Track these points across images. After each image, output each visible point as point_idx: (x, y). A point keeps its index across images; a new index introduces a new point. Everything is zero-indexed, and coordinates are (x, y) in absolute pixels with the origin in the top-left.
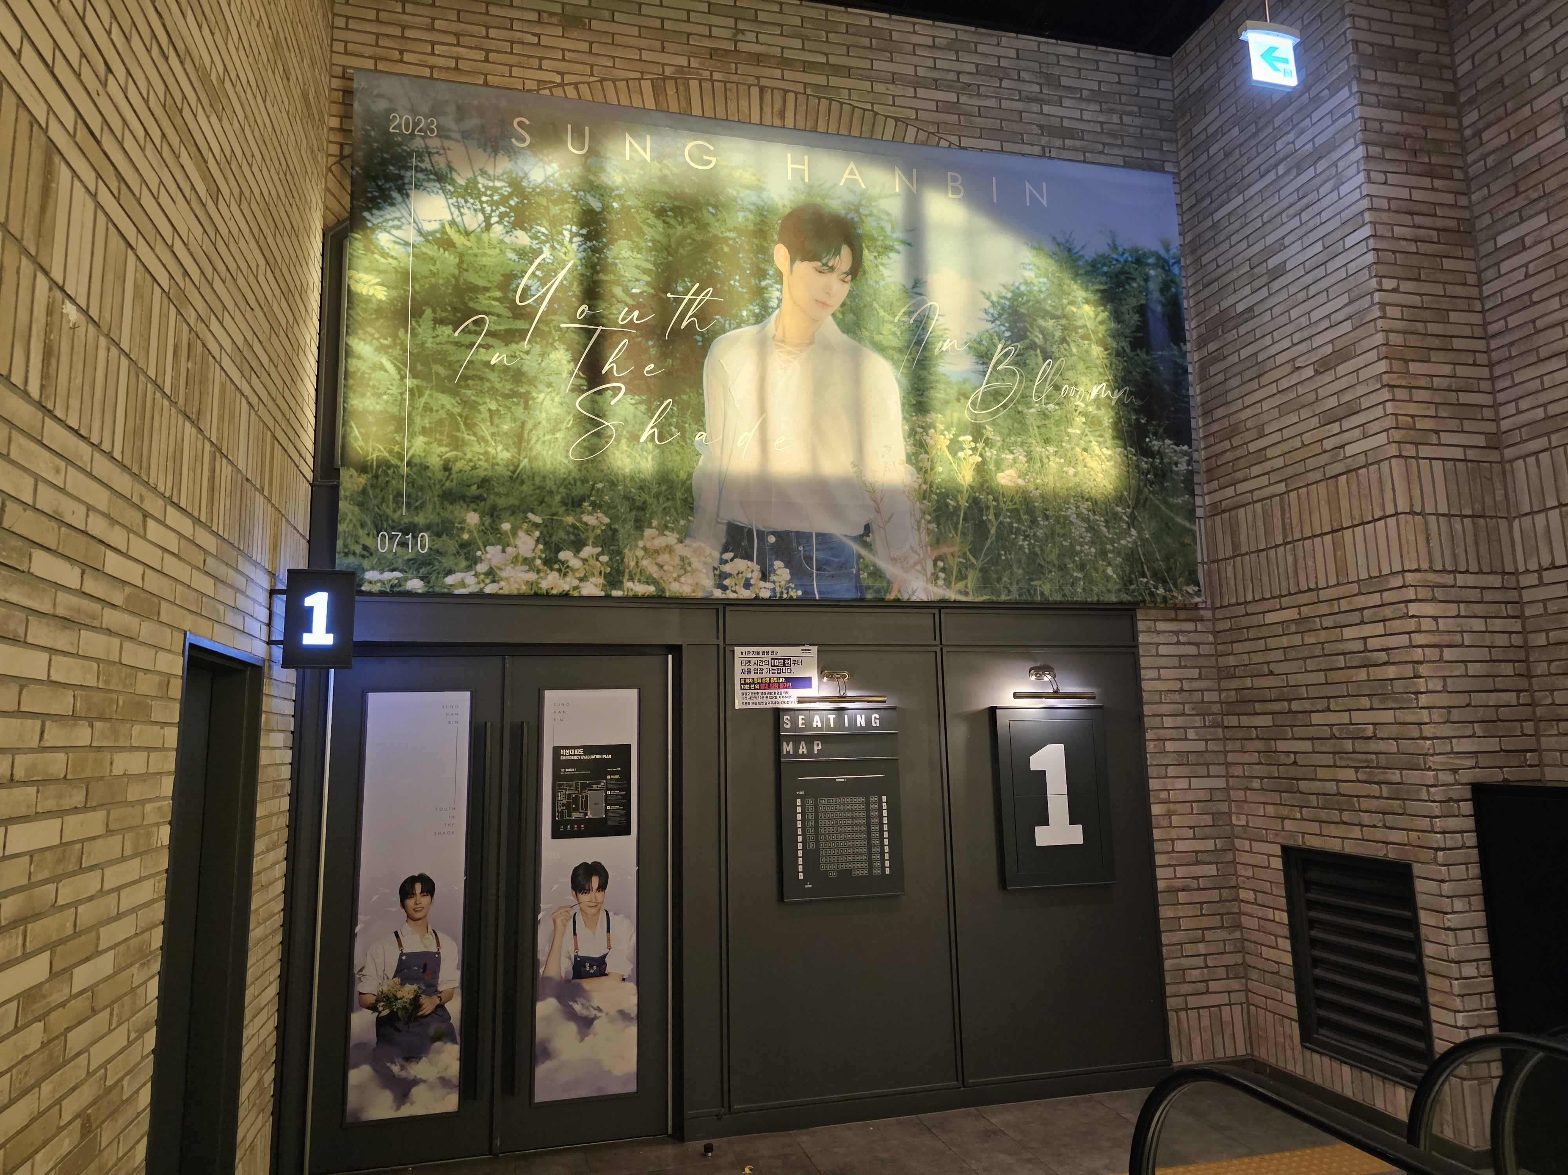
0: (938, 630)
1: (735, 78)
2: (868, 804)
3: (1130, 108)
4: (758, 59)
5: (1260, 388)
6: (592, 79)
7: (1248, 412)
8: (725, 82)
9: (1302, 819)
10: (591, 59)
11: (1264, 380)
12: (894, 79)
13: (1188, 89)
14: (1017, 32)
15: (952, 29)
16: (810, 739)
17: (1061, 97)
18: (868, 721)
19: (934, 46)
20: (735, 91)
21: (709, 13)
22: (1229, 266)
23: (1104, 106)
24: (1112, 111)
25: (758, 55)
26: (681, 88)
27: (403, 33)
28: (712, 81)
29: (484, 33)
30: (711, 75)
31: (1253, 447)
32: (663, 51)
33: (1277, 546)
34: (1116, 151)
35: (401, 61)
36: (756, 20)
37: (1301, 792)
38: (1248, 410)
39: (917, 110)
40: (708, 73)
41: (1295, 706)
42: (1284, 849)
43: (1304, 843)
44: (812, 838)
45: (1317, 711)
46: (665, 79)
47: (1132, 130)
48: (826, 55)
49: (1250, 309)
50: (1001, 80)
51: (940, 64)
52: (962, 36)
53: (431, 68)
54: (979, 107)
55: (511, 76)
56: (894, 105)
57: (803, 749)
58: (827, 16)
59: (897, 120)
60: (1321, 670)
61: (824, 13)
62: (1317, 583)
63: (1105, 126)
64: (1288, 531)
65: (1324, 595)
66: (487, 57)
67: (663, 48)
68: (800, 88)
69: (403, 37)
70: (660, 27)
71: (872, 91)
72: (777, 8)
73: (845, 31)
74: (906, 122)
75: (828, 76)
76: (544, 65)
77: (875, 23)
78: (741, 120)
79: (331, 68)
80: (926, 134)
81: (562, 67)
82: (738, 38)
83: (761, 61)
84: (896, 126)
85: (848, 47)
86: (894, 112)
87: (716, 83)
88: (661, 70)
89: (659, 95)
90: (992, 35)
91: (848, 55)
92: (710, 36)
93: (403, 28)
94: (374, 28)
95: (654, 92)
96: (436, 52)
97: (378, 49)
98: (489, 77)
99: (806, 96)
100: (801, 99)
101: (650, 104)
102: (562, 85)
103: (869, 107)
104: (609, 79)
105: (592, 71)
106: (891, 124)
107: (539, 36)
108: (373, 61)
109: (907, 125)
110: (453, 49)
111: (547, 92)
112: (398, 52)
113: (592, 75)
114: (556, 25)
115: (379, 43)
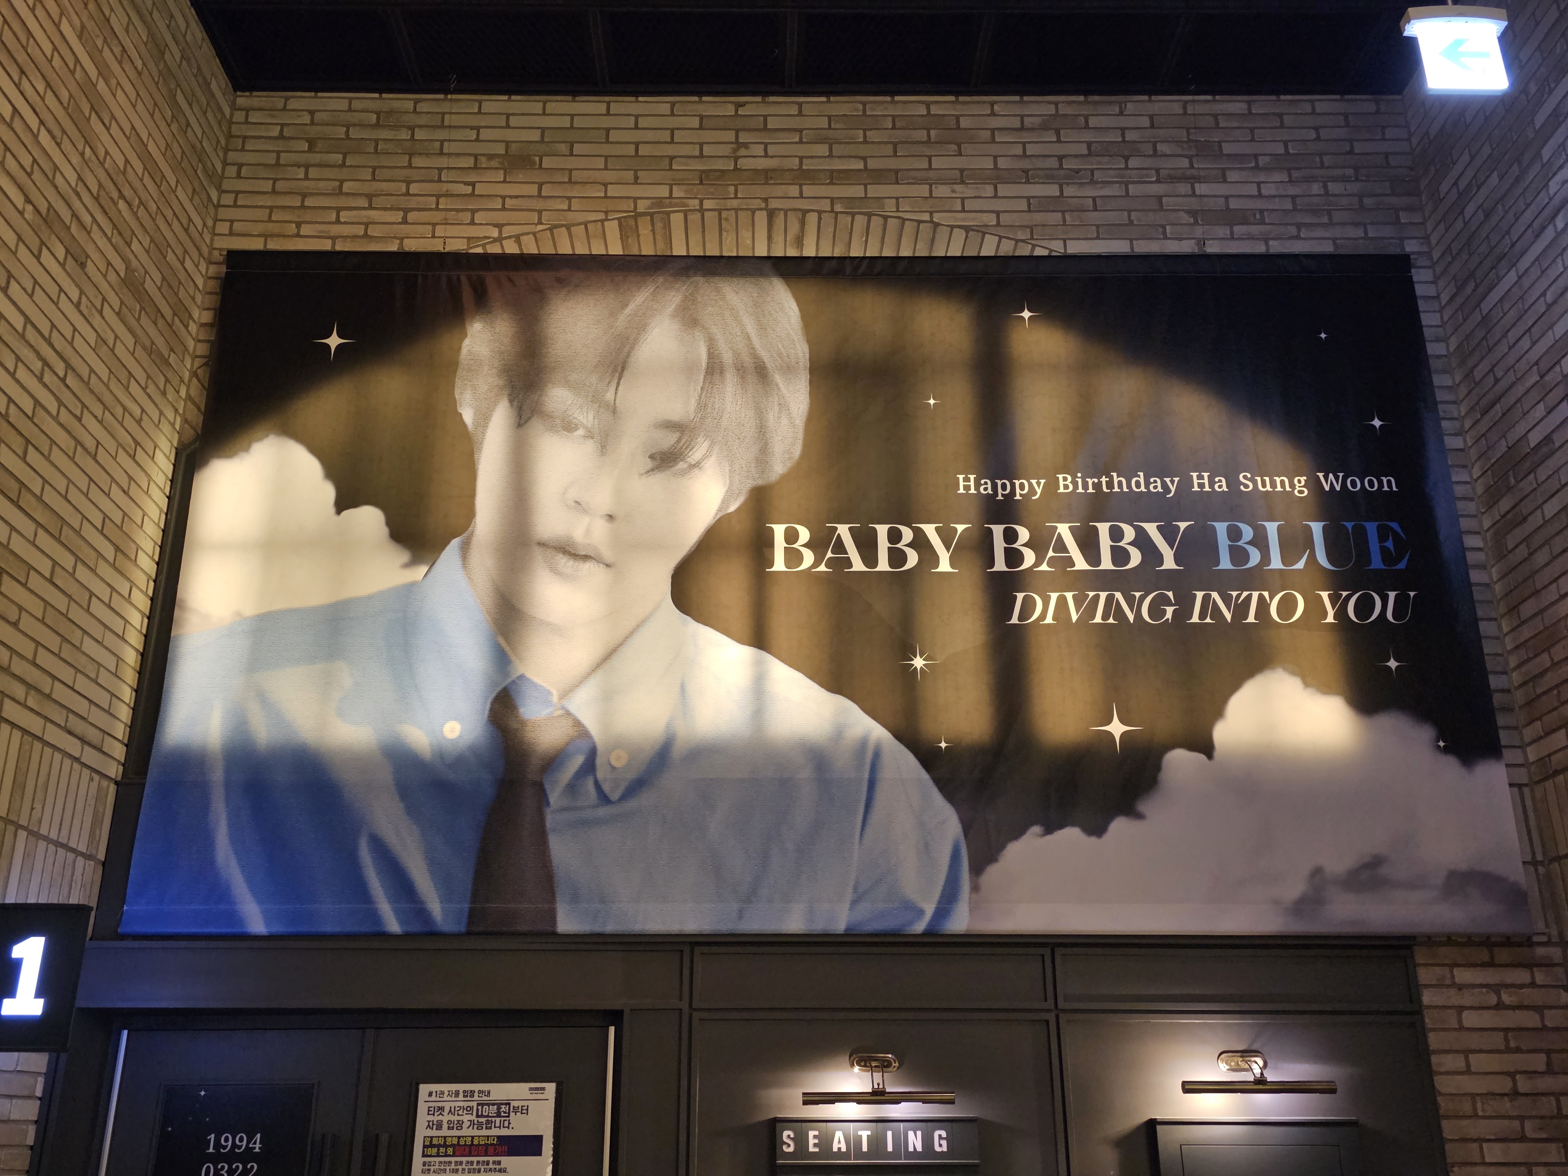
0: (1050, 984)
1: (735, 203)
4: (766, 176)
6: (540, 227)
8: (720, 211)
10: (539, 204)
12: (959, 177)
14: (1150, 94)
15: (1049, 103)
18: (928, 1142)
19: (1022, 128)
20: (733, 220)
21: (701, 128)
25: (767, 171)
26: (659, 225)
27: (302, 202)
28: (702, 210)
29: (404, 190)
30: (701, 204)
32: (636, 183)
34: (1320, 233)
35: (298, 235)
36: (765, 128)
39: (994, 213)
40: (697, 202)
46: (637, 215)
48: (864, 159)
50: (1127, 158)
51: (1032, 149)
53: (334, 238)
54: (1094, 198)
55: (436, 236)
56: (963, 211)
58: (864, 111)
59: (966, 229)
66: (405, 217)
67: (636, 178)
68: (825, 205)
69: (302, 207)
70: (633, 153)
71: (931, 196)
72: (794, 110)
73: (890, 126)
74: (982, 231)
75: (865, 186)
76: (479, 218)
77: (934, 110)
78: (741, 254)
79: (210, 253)
80: (1013, 242)
81: (501, 217)
82: (739, 153)
83: (771, 178)
84: (967, 237)
85: (895, 145)
86: (964, 219)
87: (706, 214)
88: (632, 206)
89: (628, 237)
90: (1110, 103)
91: (895, 155)
92: (701, 156)
93: (304, 196)
94: (268, 201)
95: (621, 235)
96: (342, 220)
97: (270, 226)
98: (406, 241)
99: (834, 214)
100: (827, 218)
101: (616, 249)
102: (499, 240)
103: (926, 217)
104: (562, 226)
105: (540, 219)
106: (959, 236)
107: (473, 184)
108: (262, 239)
109: (984, 234)
110: (363, 213)
111: (479, 250)
112: (294, 225)
113: (540, 223)
114: (496, 168)
115: (274, 218)
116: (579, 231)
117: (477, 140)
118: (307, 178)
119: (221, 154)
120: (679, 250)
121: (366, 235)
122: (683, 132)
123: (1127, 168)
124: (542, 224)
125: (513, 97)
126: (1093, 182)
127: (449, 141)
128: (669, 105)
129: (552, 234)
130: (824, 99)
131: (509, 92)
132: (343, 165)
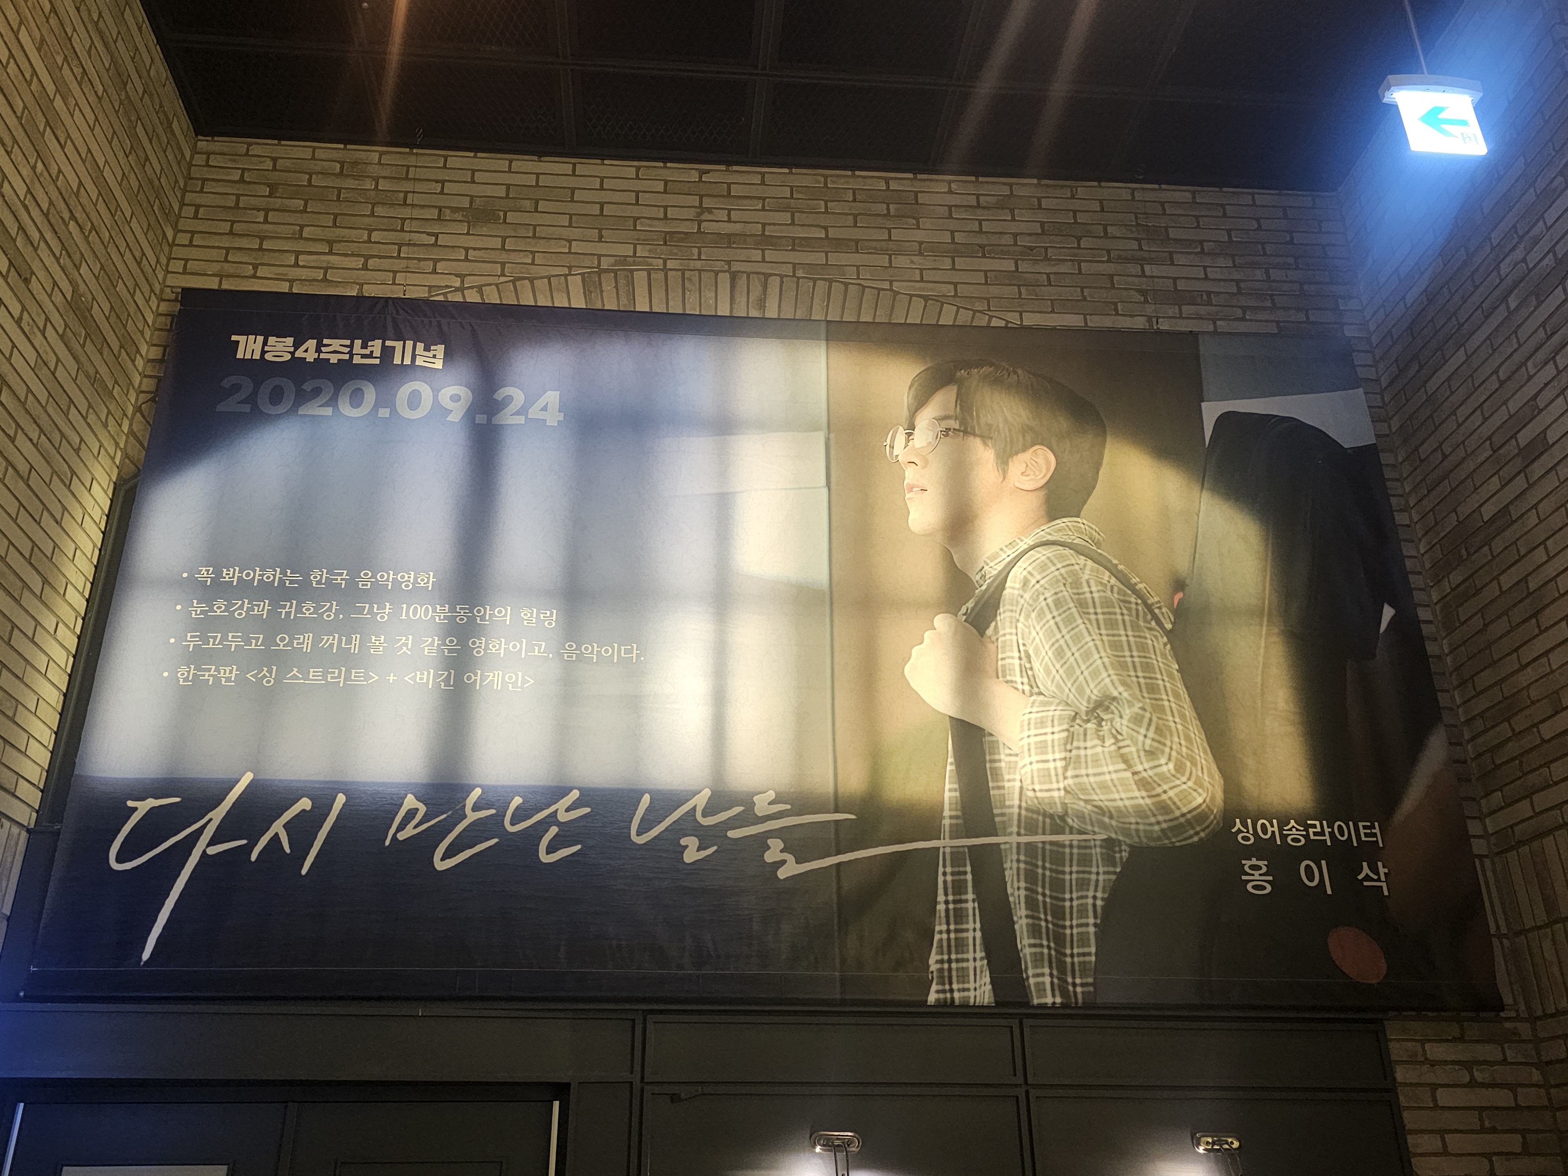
1: (698, 264)
3: (1279, 260)
4: (729, 240)
6: (502, 279)
8: (683, 271)
10: (503, 257)
12: (921, 249)
14: (1099, 180)
17: (1171, 253)
19: (978, 206)
20: (696, 279)
21: (666, 192)
24: (1253, 266)
25: (730, 235)
26: (622, 282)
27: (261, 244)
28: (665, 270)
29: (366, 238)
30: (665, 264)
32: (600, 241)
35: (255, 276)
36: (729, 195)
39: (951, 284)
40: (661, 261)
46: (601, 272)
48: (826, 228)
49: (1504, 511)
50: (1079, 239)
51: (988, 226)
52: (1019, 191)
53: (292, 281)
54: (1048, 274)
55: (397, 284)
56: (922, 281)
58: (826, 183)
59: (926, 298)
61: (823, 179)
63: (1243, 285)
66: (368, 264)
67: (601, 236)
68: (788, 270)
69: (260, 249)
70: (598, 213)
71: (891, 266)
72: (757, 180)
73: (851, 199)
74: (941, 301)
75: (827, 253)
76: (440, 267)
77: (893, 186)
78: (703, 313)
79: (162, 291)
80: (971, 312)
81: (464, 267)
82: (703, 217)
83: (734, 243)
84: (925, 306)
85: (855, 216)
86: (923, 289)
87: (670, 273)
88: (596, 262)
89: (591, 292)
90: (1062, 187)
91: (855, 226)
92: (666, 218)
93: (262, 239)
94: (226, 242)
95: (584, 288)
96: (301, 263)
97: (226, 265)
98: (365, 287)
99: (795, 279)
100: (789, 283)
101: (579, 302)
102: (461, 289)
103: (886, 285)
104: (525, 278)
105: (503, 270)
106: (918, 303)
107: (436, 236)
108: (218, 279)
109: (943, 303)
110: (323, 257)
111: (441, 298)
112: (251, 267)
113: (503, 275)
114: (460, 221)
115: (229, 259)
116: (542, 284)
117: (442, 192)
118: (266, 221)
119: (179, 196)
120: (642, 306)
121: (325, 279)
122: (647, 195)
123: (1079, 247)
124: (504, 275)
125: (479, 155)
126: (1046, 259)
127: (414, 192)
128: (634, 169)
129: (515, 286)
130: (786, 170)
131: (476, 150)
132: (305, 211)
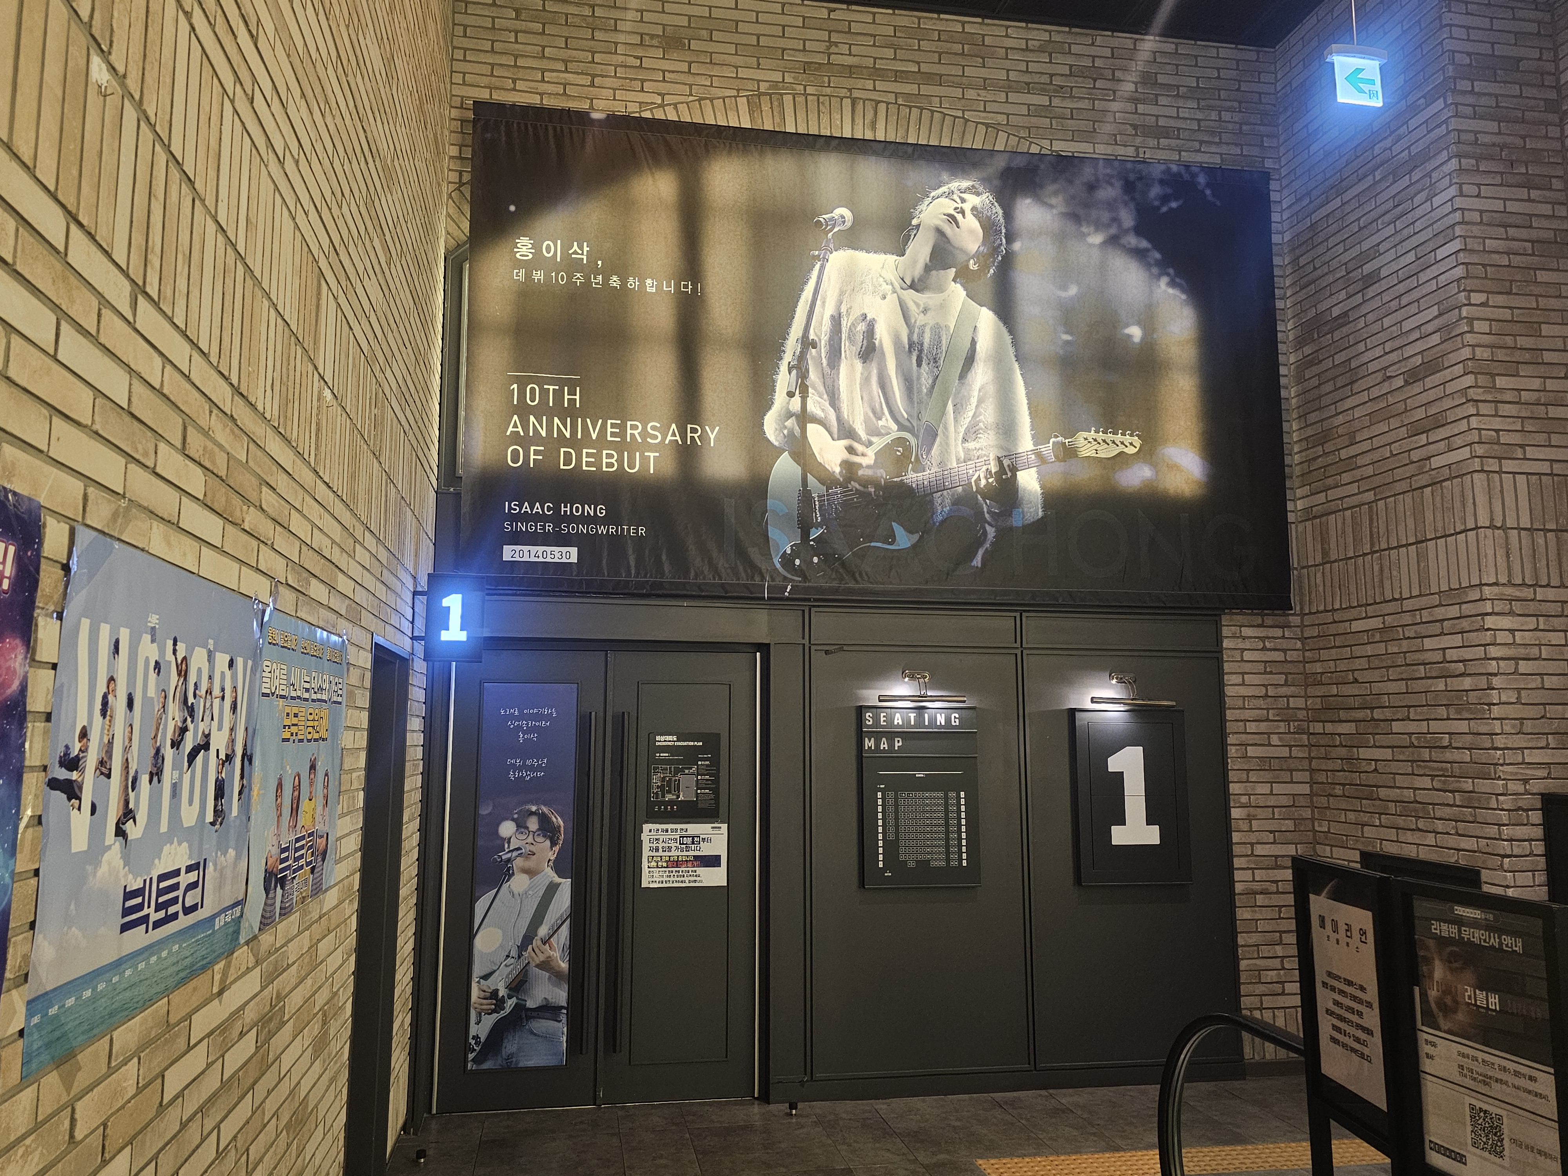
0: (1019, 633)
1: (828, 91)
2: (946, 798)
3: (1229, 104)
4: (850, 71)
5: (1353, 395)
6: (691, 98)
7: (1341, 419)
8: (818, 96)
9: (1381, 826)
10: (690, 79)
11: (1357, 387)
12: (985, 84)
13: (1290, 83)
14: (1113, 31)
15: (1046, 31)
16: (891, 736)
17: (1157, 95)
18: (948, 720)
19: (1027, 49)
20: (827, 102)
21: (803, 27)
22: (1325, 269)
23: (1202, 103)
24: (1211, 108)
25: (851, 67)
26: (776, 104)
27: (516, 62)
28: (806, 95)
29: (590, 59)
30: (805, 90)
31: (1344, 454)
32: (758, 68)
33: (1365, 554)
34: (1213, 149)
35: (514, 89)
36: (849, 32)
37: (1380, 800)
38: (1341, 416)
39: (1008, 115)
40: (802, 87)
41: (1377, 714)
42: (1363, 854)
43: (1381, 849)
44: (892, 830)
45: (1398, 720)
46: (760, 95)
47: (1230, 126)
48: (918, 63)
49: (1345, 314)
50: (1095, 80)
51: (1032, 67)
52: (1056, 38)
53: (541, 94)
54: (1072, 109)
55: (614, 99)
56: (985, 111)
57: (884, 745)
58: (919, 23)
59: (987, 125)
60: (1403, 679)
61: (916, 21)
62: (1401, 593)
63: (1202, 124)
64: (1376, 540)
65: (1408, 605)
66: (593, 81)
67: (759, 64)
68: (891, 98)
69: (516, 66)
70: (755, 43)
71: (963, 98)
72: (870, 19)
73: (937, 39)
74: (997, 129)
75: (919, 85)
76: (646, 86)
77: (968, 28)
78: (834, 135)
79: (450, 99)
80: (1017, 139)
81: (662, 87)
82: (831, 51)
83: (854, 73)
84: (986, 133)
85: (940, 54)
86: (985, 118)
87: (808, 98)
88: (756, 87)
89: (754, 115)
91: (940, 62)
92: (804, 50)
93: (516, 57)
94: (489, 59)
95: (749, 111)
96: (546, 79)
97: (493, 79)
98: (594, 102)
99: (897, 106)
100: (893, 109)
101: (746, 123)
102: (662, 107)
103: (960, 114)
104: (707, 99)
105: (691, 91)
106: (981, 131)
107: (641, 59)
108: (488, 91)
109: (998, 131)
110: (562, 75)
111: (647, 115)
112: (511, 81)
113: (691, 94)
114: (657, 47)
115: (494, 73)
116: (718, 103)
117: (642, 21)
118: (516, 41)
120: (791, 128)
121: (565, 94)
122: (791, 29)
123: (1094, 88)
124: (693, 96)
126: (1071, 96)
127: (621, 20)
128: (781, 5)
129: (700, 104)
130: (891, 11)
132: (543, 33)
